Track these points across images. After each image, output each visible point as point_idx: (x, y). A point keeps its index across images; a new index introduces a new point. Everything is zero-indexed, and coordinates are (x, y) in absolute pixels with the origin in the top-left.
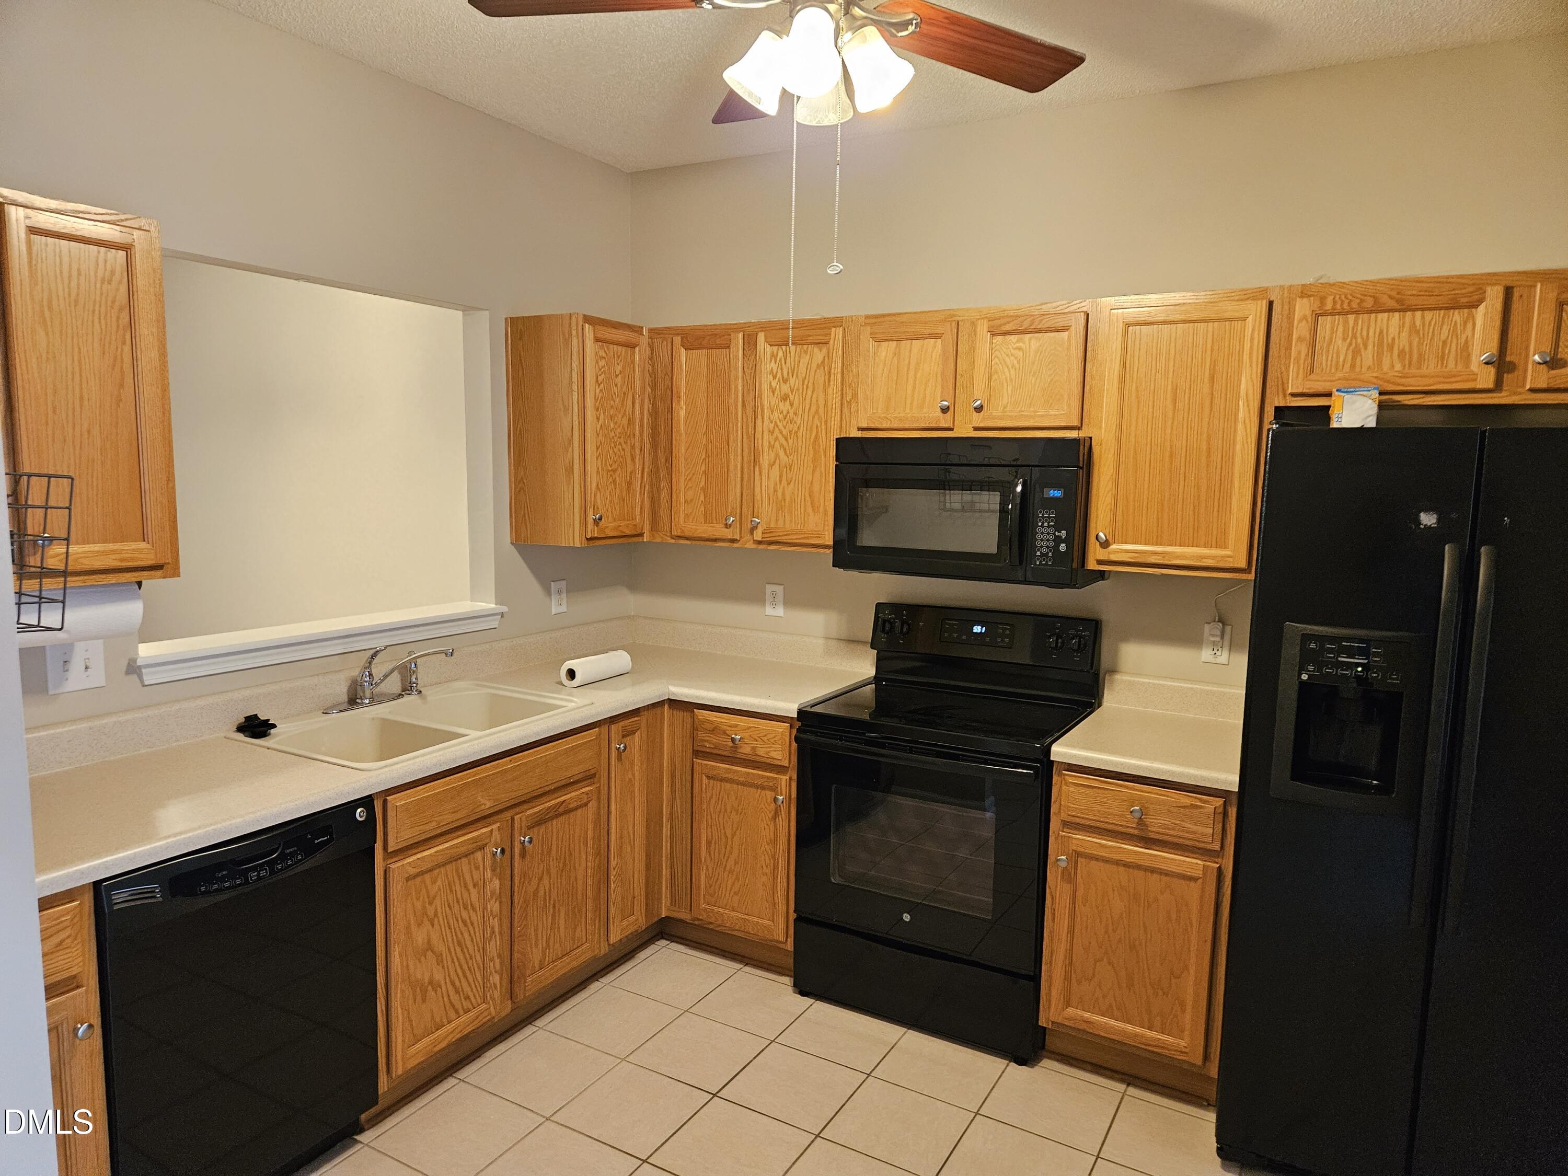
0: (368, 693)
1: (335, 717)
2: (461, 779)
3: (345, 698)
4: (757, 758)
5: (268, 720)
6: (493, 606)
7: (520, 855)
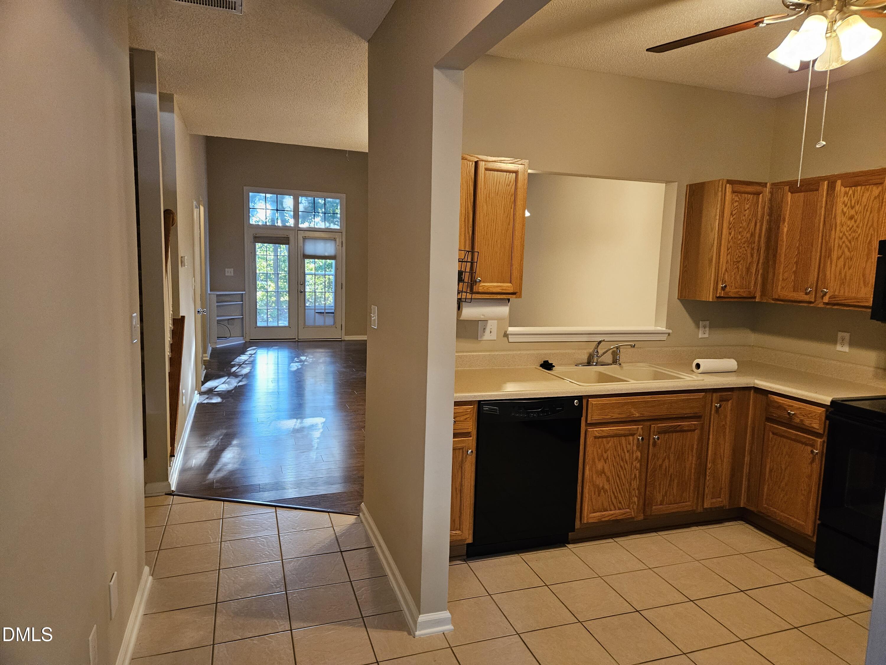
0: (595, 361)
1: (580, 367)
2: (624, 399)
3: (586, 361)
4: (803, 427)
5: (552, 364)
6: (665, 329)
7: (653, 444)
